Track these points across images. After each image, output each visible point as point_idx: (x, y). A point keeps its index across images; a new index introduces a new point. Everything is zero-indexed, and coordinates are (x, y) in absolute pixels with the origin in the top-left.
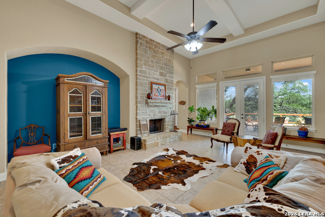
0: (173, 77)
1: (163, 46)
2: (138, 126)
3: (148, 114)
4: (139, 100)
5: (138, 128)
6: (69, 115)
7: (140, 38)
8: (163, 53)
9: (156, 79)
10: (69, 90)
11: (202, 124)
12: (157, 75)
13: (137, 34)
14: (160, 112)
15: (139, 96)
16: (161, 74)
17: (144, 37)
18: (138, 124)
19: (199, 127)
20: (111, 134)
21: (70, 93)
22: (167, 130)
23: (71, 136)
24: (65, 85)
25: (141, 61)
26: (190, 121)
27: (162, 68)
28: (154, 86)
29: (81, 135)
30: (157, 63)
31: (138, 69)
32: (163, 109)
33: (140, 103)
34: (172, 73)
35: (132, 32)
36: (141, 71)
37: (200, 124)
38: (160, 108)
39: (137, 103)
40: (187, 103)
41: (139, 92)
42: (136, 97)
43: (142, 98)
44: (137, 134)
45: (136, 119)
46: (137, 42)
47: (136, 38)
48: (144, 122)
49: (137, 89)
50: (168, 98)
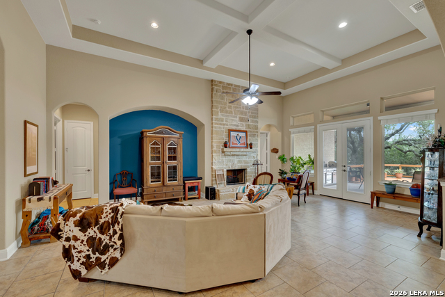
2: (214, 176)
4: (215, 149)
6: (150, 164)
7: (217, 85)
9: (235, 125)
13: (212, 81)
14: (239, 162)
15: (214, 145)
16: (242, 120)
17: (220, 82)
18: (214, 173)
20: (186, 182)
21: (151, 145)
23: (151, 182)
24: (148, 138)
26: (282, 173)
27: (242, 113)
28: (232, 134)
29: (160, 181)
30: (236, 108)
32: (244, 158)
33: (216, 153)
37: (291, 177)
38: (240, 157)
39: (212, 152)
40: (280, 151)
41: (214, 141)
42: (212, 146)
43: (218, 147)
44: (212, 184)
45: (212, 168)
46: (212, 90)
47: (212, 85)
48: (220, 172)
49: (212, 138)
50: (250, 146)
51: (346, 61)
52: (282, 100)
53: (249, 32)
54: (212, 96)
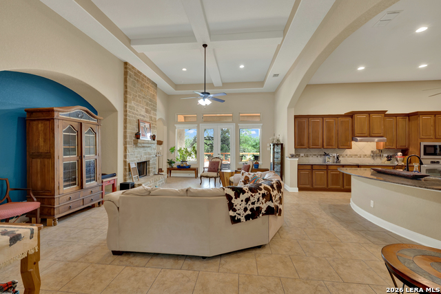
0: (156, 115)
1: (148, 79)
2: (128, 170)
3: (135, 157)
4: (128, 140)
5: (127, 173)
6: (64, 160)
7: (130, 69)
8: (148, 87)
9: (143, 116)
10: (64, 128)
11: (185, 165)
12: (143, 112)
13: (126, 63)
14: (145, 154)
15: (128, 135)
16: (147, 111)
17: (133, 68)
18: (127, 167)
19: (180, 168)
20: (104, 180)
21: (64, 132)
22: (151, 174)
23: (65, 186)
24: (60, 121)
25: (130, 95)
26: (170, 163)
27: (147, 104)
28: (142, 124)
29: (75, 184)
30: (144, 98)
31: (128, 104)
32: (148, 150)
33: (129, 144)
34: (155, 110)
35: (121, 61)
36: (130, 106)
37: (182, 165)
38: (146, 149)
39: (125, 143)
40: (165, 143)
41: (128, 131)
42: (125, 137)
43: (131, 138)
44: (125, 180)
45: (125, 162)
46: (126, 73)
47: (126, 68)
48: (133, 166)
49: (125, 128)
50: (153, 137)
51: (225, 85)
52: (168, 98)
53: (205, 46)
54: (125, 81)
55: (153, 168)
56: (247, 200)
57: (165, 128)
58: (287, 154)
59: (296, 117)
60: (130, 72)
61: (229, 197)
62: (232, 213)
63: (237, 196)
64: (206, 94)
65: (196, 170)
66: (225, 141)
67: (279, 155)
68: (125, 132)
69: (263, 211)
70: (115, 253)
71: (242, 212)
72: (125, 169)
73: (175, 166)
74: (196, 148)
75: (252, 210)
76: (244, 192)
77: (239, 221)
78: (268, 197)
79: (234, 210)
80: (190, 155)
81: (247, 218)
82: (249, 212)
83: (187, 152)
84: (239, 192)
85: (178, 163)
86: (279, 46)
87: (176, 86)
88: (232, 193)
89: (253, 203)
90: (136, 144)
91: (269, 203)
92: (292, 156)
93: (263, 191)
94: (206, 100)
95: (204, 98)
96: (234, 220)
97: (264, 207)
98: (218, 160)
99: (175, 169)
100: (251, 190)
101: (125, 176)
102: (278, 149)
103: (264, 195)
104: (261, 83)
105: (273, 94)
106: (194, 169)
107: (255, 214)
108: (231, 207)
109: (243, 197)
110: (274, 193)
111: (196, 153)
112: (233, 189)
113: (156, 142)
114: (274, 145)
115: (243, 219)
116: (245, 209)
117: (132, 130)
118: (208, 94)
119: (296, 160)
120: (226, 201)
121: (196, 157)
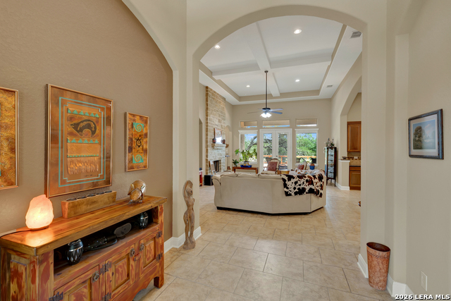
0: (225, 123)
1: (220, 96)
3: (212, 157)
4: (208, 144)
5: (208, 168)
7: (209, 91)
8: (220, 102)
11: (247, 165)
13: (207, 87)
14: (218, 154)
15: (208, 140)
16: (219, 121)
17: (211, 89)
19: (243, 167)
25: (209, 110)
26: (235, 162)
27: (219, 116)
28: (216, 132)
31: (208, 117)
32: (220, 151)
33: (209, 147)
34: (224, 120)
36: (209, 119)
37: (244, 165)
39: (207, 146)
40: (230, 146)
41: (209, 137)
42: (207, 142)
43: (210, 143)
44: (207, 173)
45: (207, 160)
46: (207, 95)
47: (207, 91)
48: (212, 163)
49: (207, 135)
50: (224, 142)
51: (283, 95)
52: (233, 108)
53: (266, 72)
54: (207, 101)
55: (223, 166)
56: (296, 183)
57: (231, 133)
58: (340, 156)
59: (349, 124)
60: (209, 93)
61: (284, 180)
62: (285, 189)
63: (289, 180)
64: (267, 109)
65: (256, 170)
66: (282, 143)
67: (333, 158)
68: (207, 138)
69: (307, 191)
70: (219, 208)
71: (292, 189)
72: (207, 165)
73: (239, 165)
74: (256, 151)
75: (299, 189)
76: (294, 178)
77: (290, 195)
78: (310, 182)
79: (288, 188)
80: (251, 157)
81: (296, 193)
82: (297, 190)
83: (249, 153)
84: (290, 177)
85: (242, 163)
86: (329, 67)
87: (240, 98)
88: (286, 178)
89: (300, 185)
90: (213, 147)
91: (311, 186)
92: (344, 158)
93: (307, 178)
94: (267, 113)
95: (266, 112)
96: (287, 194)
97: (308, 188)
98: (276, 161)
99: (239, 168)
100: (298, 177)
101: (207, 170)
102: (332, 152)
103: (307, 181)
104: (317, 92)
105: (330, 101)
106: (255, 169)
107: (301, 192)
108: (285, 186)
109: (293, 181)
110: (315, 181)
111: (256, 155)
112: (287, 176)
113: (225, 145)
114: (328, 149)
115: (293, 194)
116: (295, 188)
117: (210, 137)
118: (269, 109)
119: (348, 161)
120: (282, 182)
121: (256, 158)
